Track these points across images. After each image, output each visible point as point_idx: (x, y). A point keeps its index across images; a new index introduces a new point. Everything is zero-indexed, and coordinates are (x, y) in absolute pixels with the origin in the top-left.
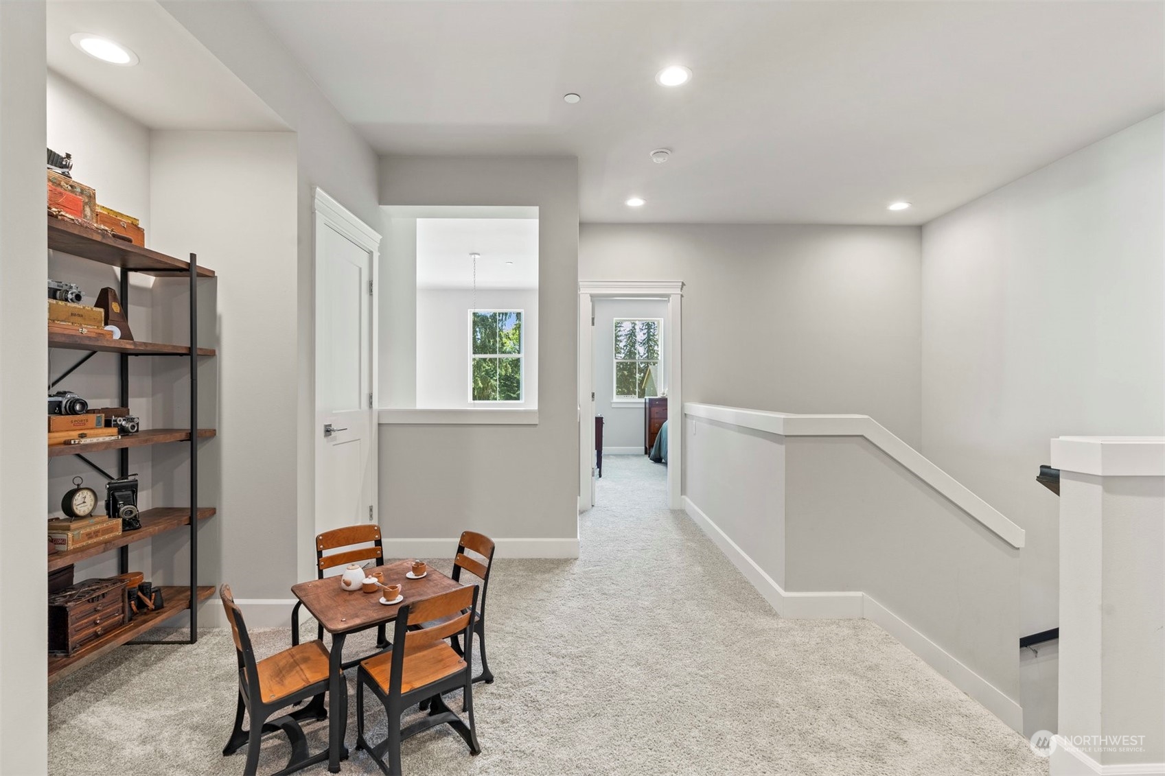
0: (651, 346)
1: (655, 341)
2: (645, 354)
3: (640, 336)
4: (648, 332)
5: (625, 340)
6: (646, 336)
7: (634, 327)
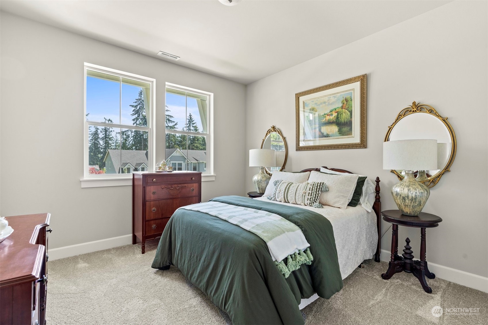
0: (107, 141)
1: (109, 138)
2: (103, 144)
3: (101, 135)
4: (106, 134)
5: (91, 137)
6: (104, 135)
7: (97, 130)
